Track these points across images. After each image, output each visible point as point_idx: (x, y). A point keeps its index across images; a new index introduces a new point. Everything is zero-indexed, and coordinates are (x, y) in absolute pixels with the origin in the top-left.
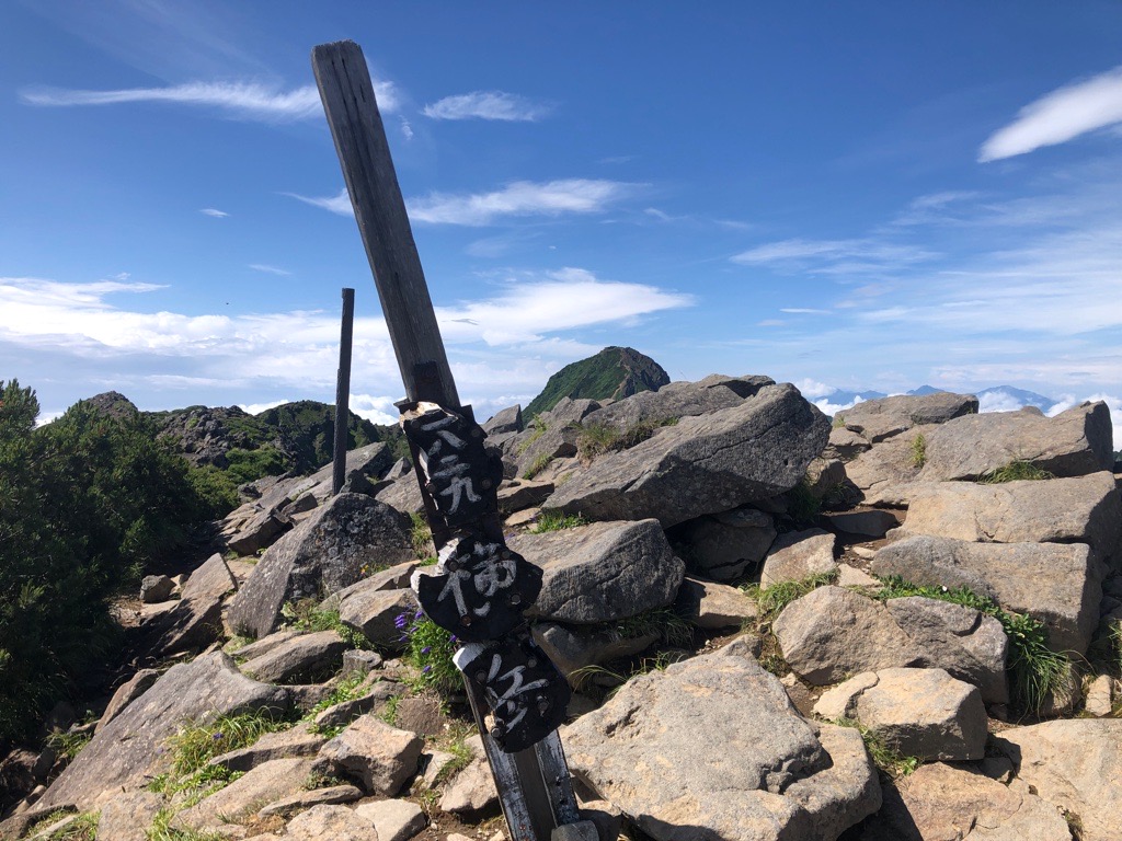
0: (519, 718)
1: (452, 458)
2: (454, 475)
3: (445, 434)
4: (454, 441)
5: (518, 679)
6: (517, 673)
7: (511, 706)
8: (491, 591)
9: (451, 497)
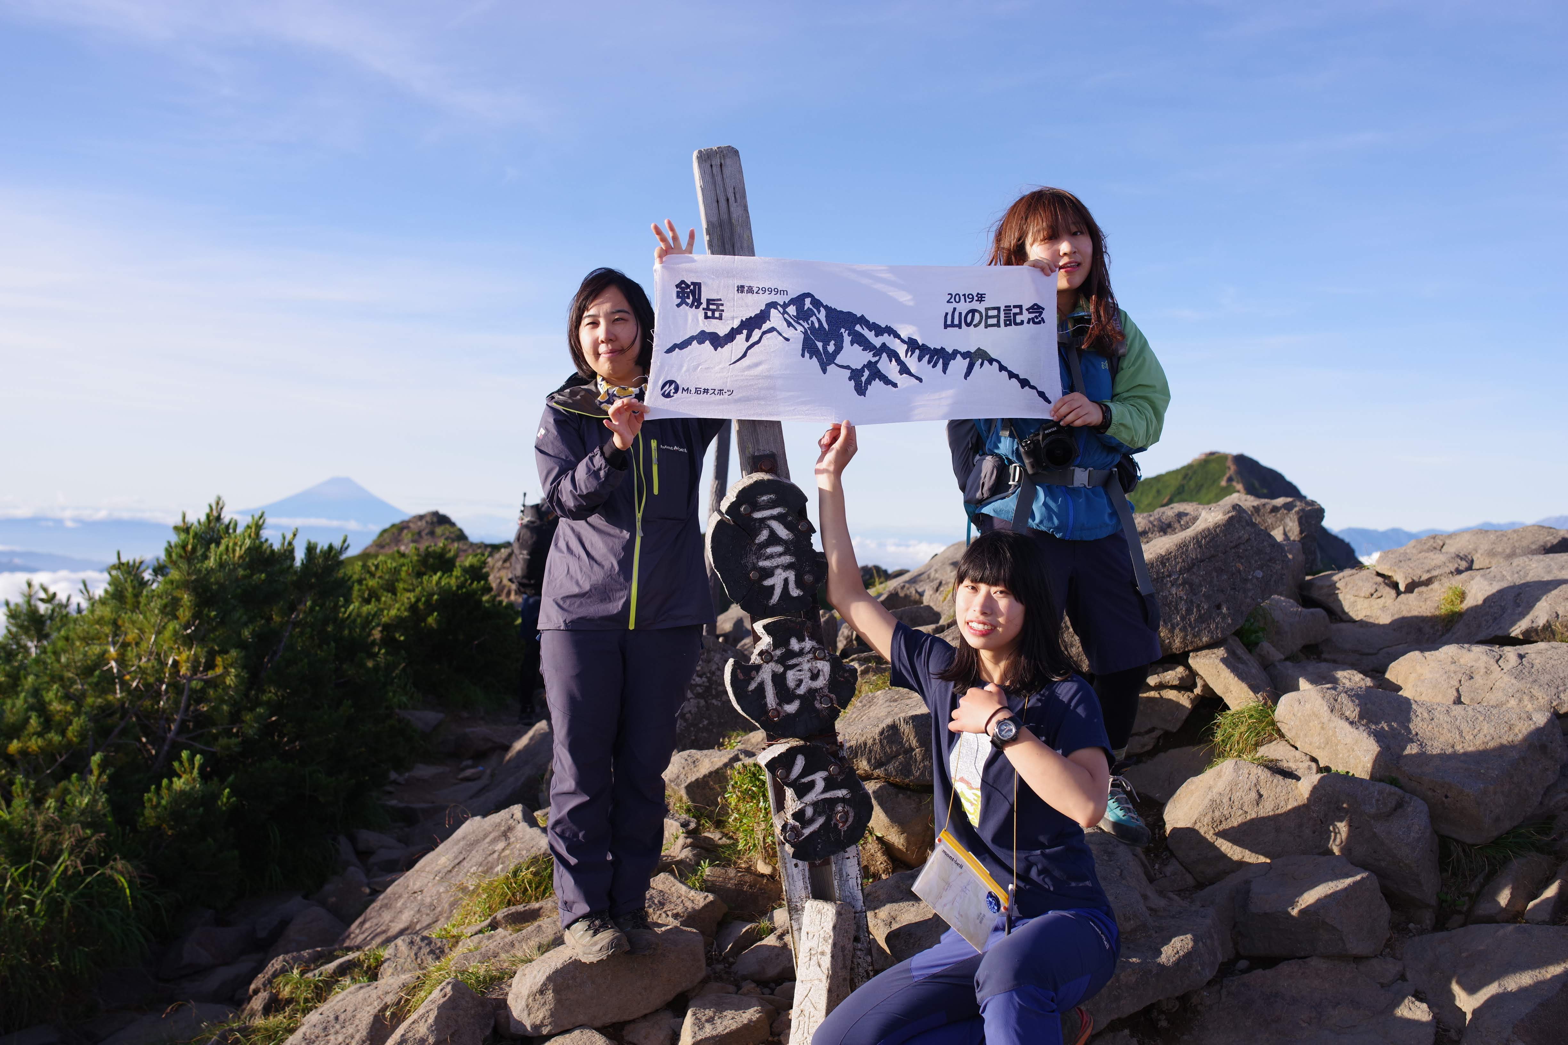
0: (815, 826)
1: (779, 549)
2: (777, 567)
3: (775, 525)
4: (782, 532)
5: (820, 785)
6: (819, 778)
7: (809, 812)
8: (801, 691)
9: (772, 587)
